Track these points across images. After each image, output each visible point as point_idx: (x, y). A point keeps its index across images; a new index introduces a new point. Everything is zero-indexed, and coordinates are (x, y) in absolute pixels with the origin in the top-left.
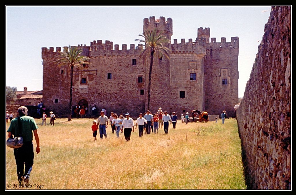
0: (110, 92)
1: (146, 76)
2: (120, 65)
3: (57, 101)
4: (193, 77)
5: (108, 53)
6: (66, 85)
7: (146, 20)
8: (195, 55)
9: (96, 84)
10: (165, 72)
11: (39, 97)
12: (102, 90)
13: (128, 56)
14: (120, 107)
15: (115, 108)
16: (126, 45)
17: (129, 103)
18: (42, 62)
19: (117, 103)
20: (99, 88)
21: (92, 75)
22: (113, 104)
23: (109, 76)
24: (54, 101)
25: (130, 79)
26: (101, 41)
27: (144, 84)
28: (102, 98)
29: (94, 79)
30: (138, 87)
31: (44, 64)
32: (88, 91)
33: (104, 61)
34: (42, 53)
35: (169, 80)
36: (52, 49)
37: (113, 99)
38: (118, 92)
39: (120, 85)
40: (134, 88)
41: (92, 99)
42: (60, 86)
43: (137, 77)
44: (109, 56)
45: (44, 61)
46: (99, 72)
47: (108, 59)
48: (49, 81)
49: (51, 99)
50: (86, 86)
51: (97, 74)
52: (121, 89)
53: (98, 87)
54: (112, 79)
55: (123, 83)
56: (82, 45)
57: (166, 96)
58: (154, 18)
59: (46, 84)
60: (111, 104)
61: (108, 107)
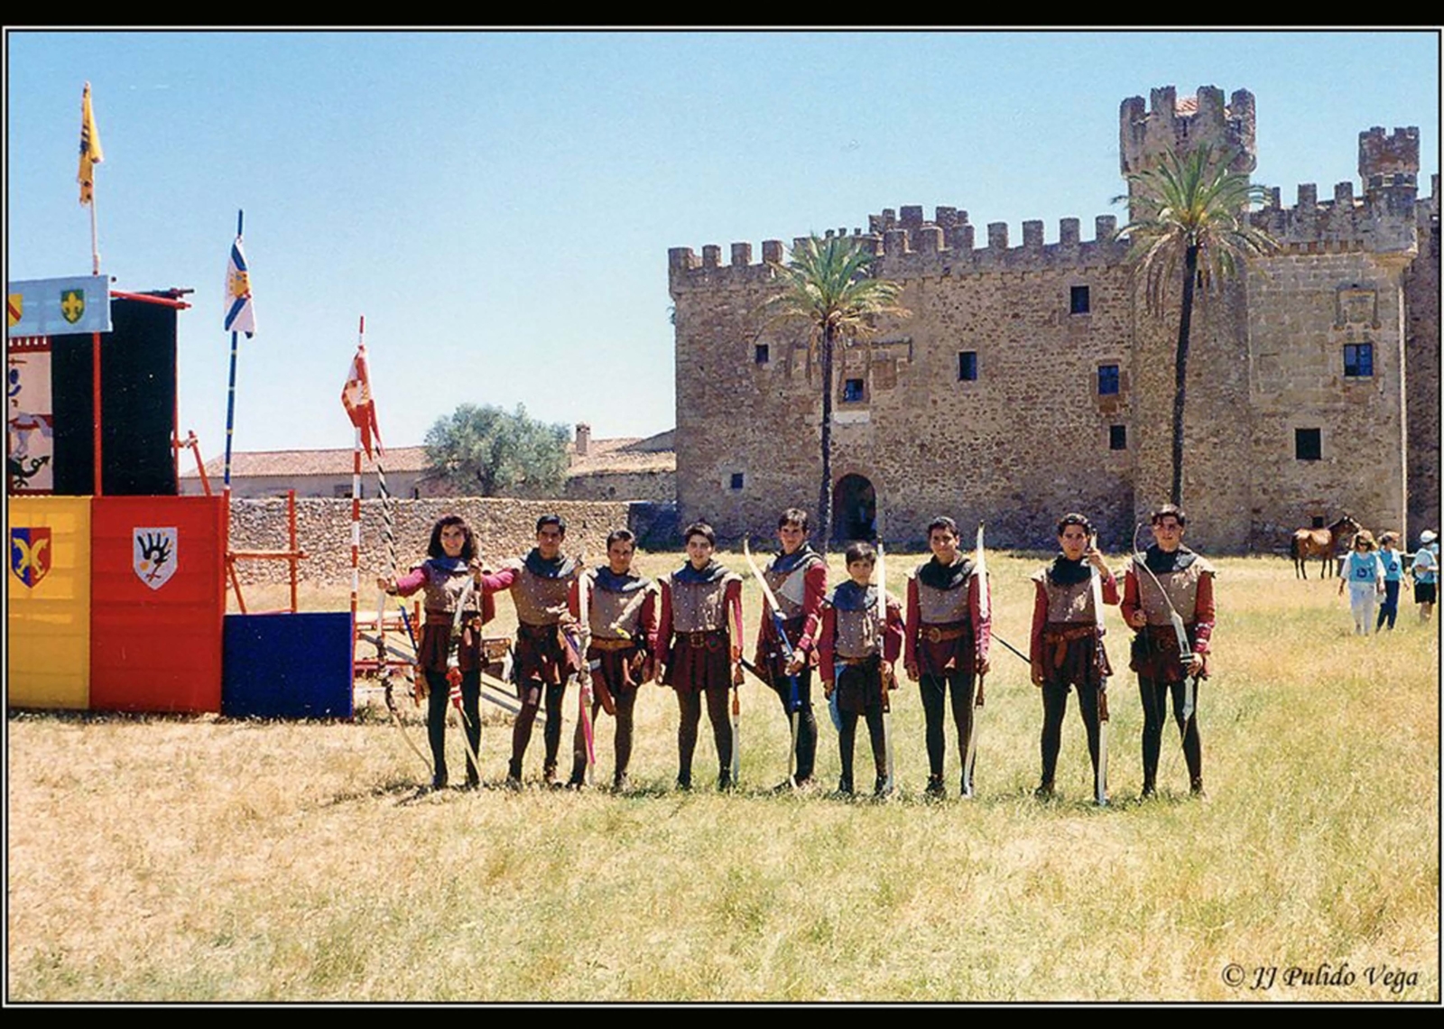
0: (968, 439)
1: (1135, 360)
2: (1016, 316)
3: (737, 481)
4: (1360, 361)
5: (961, 265)
6: (779, 412)
7: (1133, 106)
8: (1366, 258)
9: (909, 403)
10: (1227, 343)
11: (648, 466)
12: (937, 432)
13: (1051, 275)
14: (1017, 506)
15: (993, 511)
16: (1039, 225)
17: (1059, 486)
18: (672, 312)
19: (1004, 488)
20: (923, 421)
21: (890, 365)
22: (988, 493)
23: (967, 366)
24: (726, 481)
25: (1062, 376)
26: (919, 209)
27: (1128, 400)
28: (936, 465)
29: (900, 380)
30: (1098, 415)
31: (679, 321)
32: (876, 436)
33: (943, 298)
34: (671, 274)
35: (1244, 379)
36: (711, 252)
37: (984, 470)
38: (1010, 435)
39: (1018, 405)
40: (1080, 417)
41: (892, 471)
42: (752, 415)
43: (1095, 369)
44: (963, 277)
45: (677, 309)
46: (921, 351)
47: (959, 290)
48: (702, 396)
49: (714, 475)
50: (863, 413)
51: (910, 361)
52: (1022, 423)
53: (918, 416)
54: (982, 378)
55: (1027, 398)
56: (843, 231)
57: (1231, 453)
58: (1168, 94)
59: (693, 406)
60: (978, 490)
61: (965, 505)
